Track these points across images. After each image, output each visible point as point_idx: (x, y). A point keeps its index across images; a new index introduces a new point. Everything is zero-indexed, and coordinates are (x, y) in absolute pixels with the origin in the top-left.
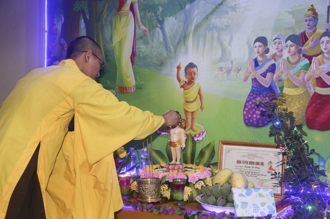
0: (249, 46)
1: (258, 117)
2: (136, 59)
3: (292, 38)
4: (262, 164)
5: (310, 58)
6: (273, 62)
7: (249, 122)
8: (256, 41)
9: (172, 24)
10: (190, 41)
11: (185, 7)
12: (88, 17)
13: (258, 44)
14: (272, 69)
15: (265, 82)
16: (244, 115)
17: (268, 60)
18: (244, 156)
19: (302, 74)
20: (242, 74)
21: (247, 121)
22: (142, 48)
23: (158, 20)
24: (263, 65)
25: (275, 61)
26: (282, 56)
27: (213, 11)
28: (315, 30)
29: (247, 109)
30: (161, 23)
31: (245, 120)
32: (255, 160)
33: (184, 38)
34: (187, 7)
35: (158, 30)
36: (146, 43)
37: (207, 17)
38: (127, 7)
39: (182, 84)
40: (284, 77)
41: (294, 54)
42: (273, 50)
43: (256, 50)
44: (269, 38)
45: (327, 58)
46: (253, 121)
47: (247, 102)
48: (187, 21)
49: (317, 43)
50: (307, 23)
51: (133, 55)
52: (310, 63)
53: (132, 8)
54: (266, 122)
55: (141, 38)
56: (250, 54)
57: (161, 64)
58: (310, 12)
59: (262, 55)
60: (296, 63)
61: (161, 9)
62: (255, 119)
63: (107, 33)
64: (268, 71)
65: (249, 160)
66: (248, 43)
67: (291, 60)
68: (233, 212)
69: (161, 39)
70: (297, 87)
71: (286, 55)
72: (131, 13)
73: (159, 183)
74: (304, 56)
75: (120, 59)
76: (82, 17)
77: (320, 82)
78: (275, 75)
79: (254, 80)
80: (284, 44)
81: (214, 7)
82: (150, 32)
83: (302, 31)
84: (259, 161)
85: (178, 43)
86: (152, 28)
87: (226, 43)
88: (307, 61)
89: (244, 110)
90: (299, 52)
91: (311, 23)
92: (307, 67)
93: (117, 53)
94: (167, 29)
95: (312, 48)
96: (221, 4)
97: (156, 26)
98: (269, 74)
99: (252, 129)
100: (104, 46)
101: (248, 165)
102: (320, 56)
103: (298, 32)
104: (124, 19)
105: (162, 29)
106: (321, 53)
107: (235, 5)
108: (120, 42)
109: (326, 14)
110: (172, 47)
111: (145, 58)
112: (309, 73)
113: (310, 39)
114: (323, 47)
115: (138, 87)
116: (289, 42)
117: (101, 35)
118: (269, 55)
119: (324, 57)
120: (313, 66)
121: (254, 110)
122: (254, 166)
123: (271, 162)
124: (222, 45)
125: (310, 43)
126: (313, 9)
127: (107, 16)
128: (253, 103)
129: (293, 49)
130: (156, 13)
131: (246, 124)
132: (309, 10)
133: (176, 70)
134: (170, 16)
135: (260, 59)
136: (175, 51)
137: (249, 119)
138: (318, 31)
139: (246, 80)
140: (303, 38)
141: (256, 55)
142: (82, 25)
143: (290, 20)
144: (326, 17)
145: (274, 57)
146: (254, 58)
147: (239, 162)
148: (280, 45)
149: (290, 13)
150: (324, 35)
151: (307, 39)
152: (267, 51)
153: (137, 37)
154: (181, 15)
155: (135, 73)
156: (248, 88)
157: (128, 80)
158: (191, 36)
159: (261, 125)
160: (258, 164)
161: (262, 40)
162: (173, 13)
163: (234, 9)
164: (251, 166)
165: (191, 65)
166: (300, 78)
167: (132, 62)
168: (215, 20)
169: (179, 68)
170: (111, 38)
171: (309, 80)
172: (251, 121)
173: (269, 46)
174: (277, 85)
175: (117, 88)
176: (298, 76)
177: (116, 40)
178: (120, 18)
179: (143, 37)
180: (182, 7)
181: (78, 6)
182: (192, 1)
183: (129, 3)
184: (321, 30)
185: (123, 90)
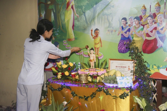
0: (120, 21)
1: (124, 49)
2: (74, 28)
3: (136, 18)
4: (126, 67)
5: (144, 26)
6: (129, 27)
7: (120, 51)
8: (122, 20)
9: (88, 13)
10: (96, 20)
11: (93, 6)
12: (55, 11)
13: (123, 20)
14: (129, 30)
15: (126, 36)
16: (118, 49)
17: (127, 27)
18: (119, 64)
19: (140, 32)
20: (117, 32)
21: (119, 51)
22: (77, 23)
23: (83, 12)
24: (125, 29)
25: (130, 27)
26: (132, 25)
27: (105, 8)
28: (145, 15)
29: (119, 46)
30: (84, 13)
31: (118, 50)
32: (123, 66)
33: (94, 19)
34: (95, 6)
35: (83, 16)
36: (78, 21)
37: (102, 10)
38: (70, 7)
39: (93, 37)
40: (133, 33)
41: (137, 24)
43: (122, 23)
44: (128, 18)
45: (150, 26)
46: (122, 51)
47: (119, 43)
48: (94, 12)
49: (146, 20)
50: (142, 12)
51: (73, 26)
52: (144, 27)
53: (72, 7)
54: (127, 51)
55: (76, 19)
56: (120, 24)
57: (85, 29)
58: (143, 8)
59: (125, 25)
60: (138, 28)
61: (84, 7)
62: (122, 50)
63: (62, 17)
64: (127, 31)
65: (120, 66)
66: (119, 20)
67: (137, 26)
68: (117, 85)
69: (84, 19)
70: (139, 37)
71: (134, 24)
72: (72, 9)
73: (87, 76)
74: (141, 25)
75: (68, 28)
76: (52, 11)
77: (148, 35)
78: (130, 33)
79: (122, 35)
80: (133, 20)
81: (105, 6)
82: (80, 16)
83: (140, 15)
84: (125, 66)
85: (91, 21)
86: (80, 15)
87: (110, 20)
88: (142, 27)
89: (118, 47)
90: (139, 23)
91: (144, 12)
92: (143, 29)
93: (67, 25)
94: (87, 15)
95: (144, 22)
96: (108, 5)
97: (82, 14)
98: (128, 32)
99: (121, 54)
100: (61, 23)
101: (120, 68)
102: (147, 25)
103: (139, 16)
104: (69, 12)
105: (85, 15)
106: (148, 24)
107: (114, 5)
108: (68, 21)
109: (150, 8)
110: (89, 22)
111: (78, 27)
112: (143, 31)
113: (143, 18)
114: (148, 21)
115: (76, 39)
116: (135, 20)
117: (60, 18)
118: (127, 25)
119: (149, 25)
120: (145, 28)
121: (122, 46)
122: (123, 68)
123: (129, 66)
124: (109, 21)
125: (143, 20)
126: (144, 7)
127: (62, 10)
128: (122, 44)
129: (137, 22)
130: (82, 9)
131: (119, 52)
132: (143, 7)
133: (91, 31)
134: (87, 10)
135: (124, 26)
136: (90, 24)
137: (120, 50)
138: (146, 15)
139: (119, 35)
140: (141, 18)
141: (122, 25)
142: (52, 14)
143: (135, 11)
144: (150, 9)
145: (129, 25)
146: (122, 26)
147: (117, 67)
148: (132, 21)
149: (135, 8)
150: (149, 16)
151: (142, 18)
152: (127, 23)
153: (75, 19)
154: (92, 10)
155: (74, 33)
156: (119, 38)
157: (72, 36)
158: (96, 18)
159: (125, 52)
160: (124, 67)
161: (125, 19)
162: (89, 9)
163: (113, 7)
164: (121, 68)
165: (97, 29)
166: (140, 34)
167: (73, 29)
168: (106, 11)
169: (92, 31)
170: (64, 20)
171: (143, 34)
172: (121, 51)
173: (128, 21)
174: (131, 36)
175: (67, 39)
176: (139, 33)
177: (66, 20)
178: (68, 11)
179: (77, 19)
180: (92, 6)
181: (50, 7)
182: (96, 4)
183: (71, 5)
184: (147, 14)
185: (69, 40)
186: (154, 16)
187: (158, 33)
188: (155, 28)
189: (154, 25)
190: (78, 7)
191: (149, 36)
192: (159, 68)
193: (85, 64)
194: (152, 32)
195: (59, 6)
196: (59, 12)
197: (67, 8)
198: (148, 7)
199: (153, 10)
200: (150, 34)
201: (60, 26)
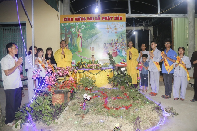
5: (112, 47)
9: (89, 40)
12: (71, 38)
14: (107, 48)
22: (83, 44)
27: (97, 39)
30: (87, 40)
33: (92, 43)
36: (84, 43)
38: (80, 37)
39: (91, 50)
40: (109, 49)
42: (107, 45)
44: (106, 43)
48: (92, 40)
49: (113, 45)
51: (81, 45)
53: (81, 37)
57: (87, 47)
61: (87, 37)
63: (75, 41)
69: (87, 43)
70: (111, 51)
71: (109, 46)
73: (95, 66)
75: (78, 46)
79: (104, 50)
86: (85, 41)
93: (78, 45)
96: (98, 37)
104: (79, 39)
105: (87, 41)
108: (78, 43)
110: (89, 44)
111: (84, 46)
112: (112, 49)
116: (109, 44)
119: (114, 47)
124: (99, 45)
125: (112, 44)
126: (112, 40)
127: (75, 38)
131: (103, 57)
140: (111, 44)
142: (69, 39)
143: (109, 41)
145: (107, 46)
146: (104, 46)
154: (91, 39)
157: (80, 50)
161: (105, 44)
162: (89, 38)
163: (100, 38)
165: (93, 47)
168: (97, 40)
169: (91, 48)
170: (76, 42)
174: (108, 51)
177: (77, 42)
179: (83, 42)
180: (91, 37)
181: (68, 36)
182: (93, 36)
183: (80, 36)
184: (114, 43)
185: (79, 52)
186: (116, 43)
187: (118, 49)
188: (117, 48)
189: (116, 47)
190: (84, 37)
191: (115, 51)
192: (118, 62)
193: (88, 62)
194: (115, 49)
195: (74, 36)
196: (73, 38)
197: (78, 37)
198: (114, 40)
199: (116, 41)
200: (115, 50)
201: (74, 45)
